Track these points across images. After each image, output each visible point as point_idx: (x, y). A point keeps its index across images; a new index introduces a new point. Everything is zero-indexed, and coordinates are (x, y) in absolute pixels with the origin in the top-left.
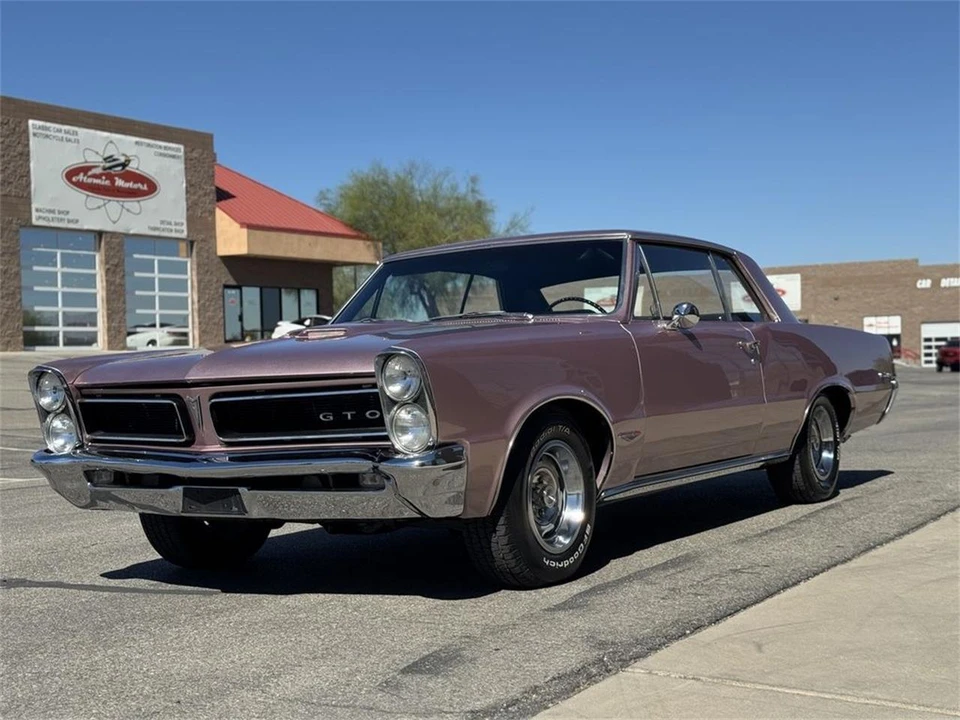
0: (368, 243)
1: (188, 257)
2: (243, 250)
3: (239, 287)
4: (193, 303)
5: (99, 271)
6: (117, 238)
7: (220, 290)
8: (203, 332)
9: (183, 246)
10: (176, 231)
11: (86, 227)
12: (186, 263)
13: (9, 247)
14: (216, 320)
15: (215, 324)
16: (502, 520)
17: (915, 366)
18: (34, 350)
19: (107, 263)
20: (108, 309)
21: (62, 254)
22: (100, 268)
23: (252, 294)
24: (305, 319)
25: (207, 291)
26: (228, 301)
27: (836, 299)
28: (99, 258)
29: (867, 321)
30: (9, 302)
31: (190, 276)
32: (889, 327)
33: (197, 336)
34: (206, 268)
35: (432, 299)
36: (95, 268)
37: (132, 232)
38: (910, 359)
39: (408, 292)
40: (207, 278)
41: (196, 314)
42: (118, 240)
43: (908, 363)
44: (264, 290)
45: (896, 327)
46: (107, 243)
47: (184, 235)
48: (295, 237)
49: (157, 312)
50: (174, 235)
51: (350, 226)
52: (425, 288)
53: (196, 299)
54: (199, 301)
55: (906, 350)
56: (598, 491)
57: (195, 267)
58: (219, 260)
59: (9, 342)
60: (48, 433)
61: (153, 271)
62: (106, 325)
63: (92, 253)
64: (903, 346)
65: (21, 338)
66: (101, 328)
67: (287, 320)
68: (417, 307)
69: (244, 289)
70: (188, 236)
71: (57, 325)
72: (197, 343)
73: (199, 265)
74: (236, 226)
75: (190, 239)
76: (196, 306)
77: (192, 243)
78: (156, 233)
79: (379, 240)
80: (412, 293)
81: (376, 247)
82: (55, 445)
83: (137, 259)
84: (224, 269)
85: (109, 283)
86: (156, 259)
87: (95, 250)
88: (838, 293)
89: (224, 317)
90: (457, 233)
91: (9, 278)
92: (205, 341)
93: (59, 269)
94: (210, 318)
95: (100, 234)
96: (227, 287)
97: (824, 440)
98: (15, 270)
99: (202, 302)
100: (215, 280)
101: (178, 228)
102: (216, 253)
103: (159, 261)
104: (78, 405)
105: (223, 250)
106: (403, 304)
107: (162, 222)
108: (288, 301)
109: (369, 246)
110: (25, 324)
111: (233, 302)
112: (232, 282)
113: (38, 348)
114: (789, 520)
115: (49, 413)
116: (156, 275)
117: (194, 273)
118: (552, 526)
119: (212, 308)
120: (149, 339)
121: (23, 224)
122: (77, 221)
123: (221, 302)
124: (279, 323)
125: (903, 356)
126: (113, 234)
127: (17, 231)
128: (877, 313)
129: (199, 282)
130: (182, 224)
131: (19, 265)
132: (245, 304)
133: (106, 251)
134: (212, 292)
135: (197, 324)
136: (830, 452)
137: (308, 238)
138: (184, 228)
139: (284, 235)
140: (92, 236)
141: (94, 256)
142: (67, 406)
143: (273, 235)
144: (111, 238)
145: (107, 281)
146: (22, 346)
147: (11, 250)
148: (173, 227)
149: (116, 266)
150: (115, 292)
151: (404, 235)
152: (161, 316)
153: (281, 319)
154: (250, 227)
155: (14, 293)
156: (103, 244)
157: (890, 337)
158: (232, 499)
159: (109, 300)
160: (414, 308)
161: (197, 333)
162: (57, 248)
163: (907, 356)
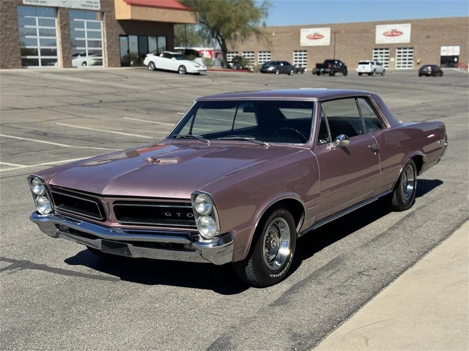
0: (192, 13)
1: (101, 20)
2: (128, 16)
3: (127, 36)
4: (104, 44)
5: (57, 28)
6: (66, 10)
7: (118, 37)
8: (109, 59)
9: (98, 14)
10: (95, 7)
11: (50, 5)
12: (100, 23)
13: (12, 16)
14: (116, 53)
15: (115, 55)
16: (251, 260)
17: (465, 72)
18: (27, 68)
19: (61, 23)
20: (63, 47)
21: (39, 19)
22: (58, 26)
23: (134, 39)
24: (160, 54)
25: (111, 38)
26: (122, 43)
27: (428, 37)
28: (57, 21)
29: (443, 48)
30: (14, 44)
31: (103, 30)
32: (453, 52)
33: (107, 61)
34: (110, 26)
35: (223, 40)
36: (55, 26)
37: (73, 7)
38: (462, 68)
39: (211, 36)
40: (111, 31)
41: (106, 50)
42: (66, 12)
43: (461, 70)
44: (140, 37)
45: (457, 52)
46: (60, 13)
47: (99, 9)
48: (154, 10)
49: (87, 49)
50: (94, 9)
51: (183, 3)
52: (220, 36)
53: (106, 42)
54: (107, 43)
55: (462, 63)
56: (297, 234)
57: (105, 25)
58: (117, 22)
59: (14, 64)
60: (38, 204)
61: (84, 28)
62: (62, 55)
63: (53, 18)
64: (460, 61)
65: (20, 62)
66: (59, 56)
67: (151, 53)
68: (216, 43)
69: (130, 37)
70: (101, 9)
71: (37, 55)
72: (107, 64)
73: (107, 25)
74: (125, 4)
75: (102, 11)
76: (106, 45)
77: (103, 13)
78: (85, 8)
79: (197, 11)
80: (213, 37)
81: (195, 15)
82: (41, 210)
83: (76, 21)
84: (119, 26)
85: (63, 34)
86: (85, 21)
87: (55, 17)
88: (429, 34)
89: (120, 51)
90: (236, 8)
91: (13, 32)
92: (111, 63)
93: (37, 27)
94: (113, 52)
95: (57, 8)
96: (121, 35)
97: (409, 180)
98: (15, 27)
99: (109, 43)
100: (115, 32)
101: (96, 5)
102: (115, 18)
103: (87, 22)
104: (51, 194)
105: (119, 16)
106: (209, 42)
107: (88, 2)
108: (152, 42)
109: (192, 15)
110: (22, 55)
111: (124, 43)
112: (124, 33)
113: (29, 67)
114: (389, 227)
115: (37, 195)
116: (86, 29)
117: (105, 28)
118: (274, 256)
119: (114, 47)
120: (83, 61)
121: (19, 3)
122: (45, 2)
123: (118, 44)
124: (148, 55)
125: (459, 66)
126: (64, 9)
127: (16, 8)
128: (448, 44)
129: (107, 33)
130: (98, 3)
131: (17, 25)
132: (130, 44)
133: (61, 17)
134: (114, 38)
135: (106, 55)
136: (411, 186)
137: (161, 11)
138: (99, 5)
139: (149, 9)
140: (53, 10)
141: (54, 20)
142: (46, 193)
143: (144, 9)
144: (63, 10)
145: (62, 33)
146: (21, 66)
147: (13, 18)
148: (93, 5)
149: (66, 25)
150: (65, 38)
151: (210, 9)
152: (89, 50)
153: (148, 53)
154: (132, 4)
155: (16, 39)
156: (59, 13)
157: (453, 57)
158: (125, 248)
159: (63, 43)
160: (215, 44)
161: (107, 59)
162: (36, 15)
163: (462, 67)
